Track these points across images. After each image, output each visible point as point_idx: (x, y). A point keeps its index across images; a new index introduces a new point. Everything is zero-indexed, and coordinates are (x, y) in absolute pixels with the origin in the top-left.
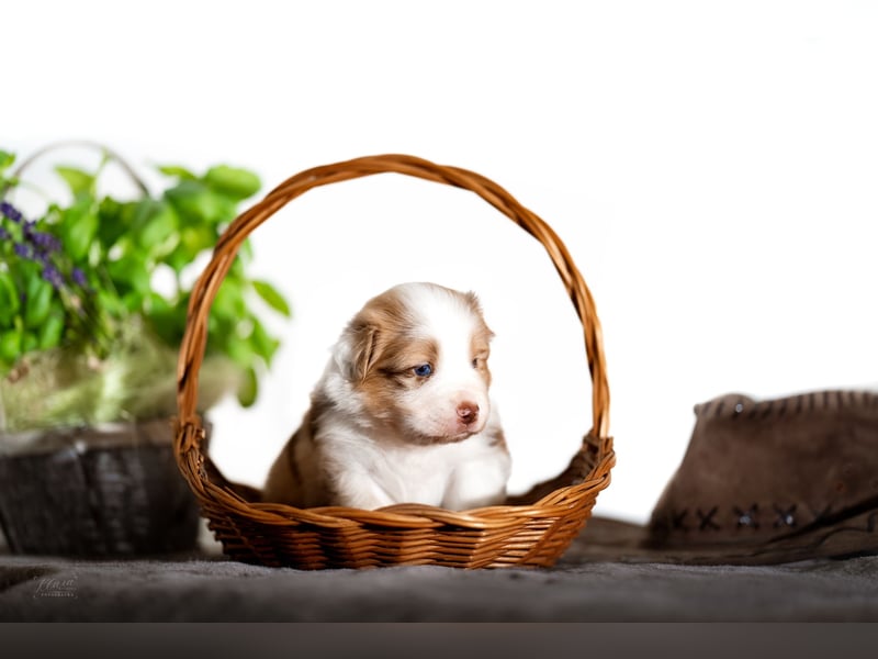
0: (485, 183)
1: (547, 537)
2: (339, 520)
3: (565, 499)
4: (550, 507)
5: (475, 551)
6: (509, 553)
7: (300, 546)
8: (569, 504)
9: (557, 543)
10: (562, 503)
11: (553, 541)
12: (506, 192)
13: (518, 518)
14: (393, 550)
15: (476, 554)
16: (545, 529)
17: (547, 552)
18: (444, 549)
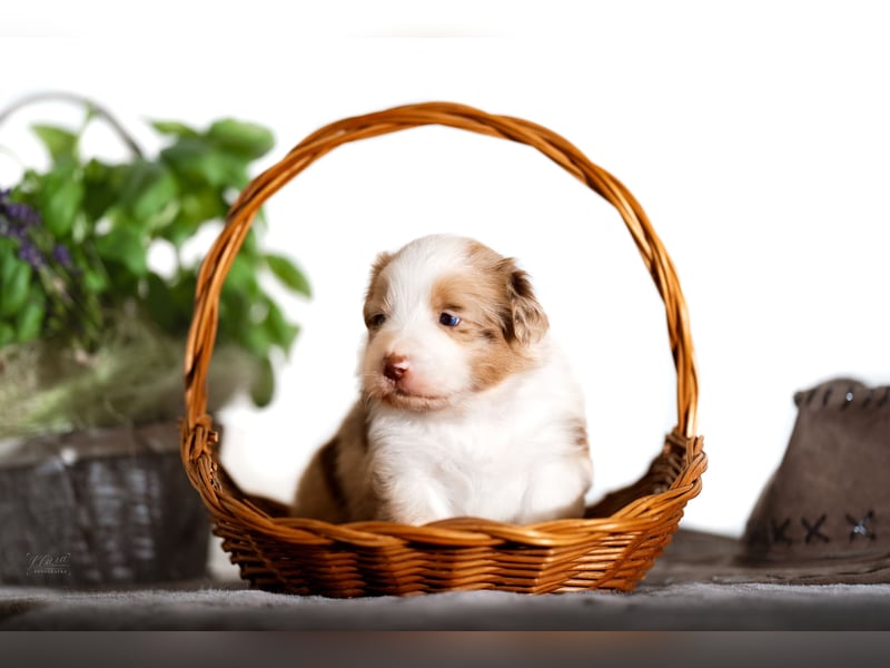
0: (547, 137)
1: (626, 556)
3: (647, 510)
4: (631, 520)
5: (541, 573)
6: (581, 575)
7: (334, 569)
8: (653, 516)
9: (638, 563)
10: (645, 515)
11: (633, 560)
13: (592, 533)
14: (444, 573)
15: (543, 577)
16: (625, 546)
17: (626, 573)
18: (504, 571)
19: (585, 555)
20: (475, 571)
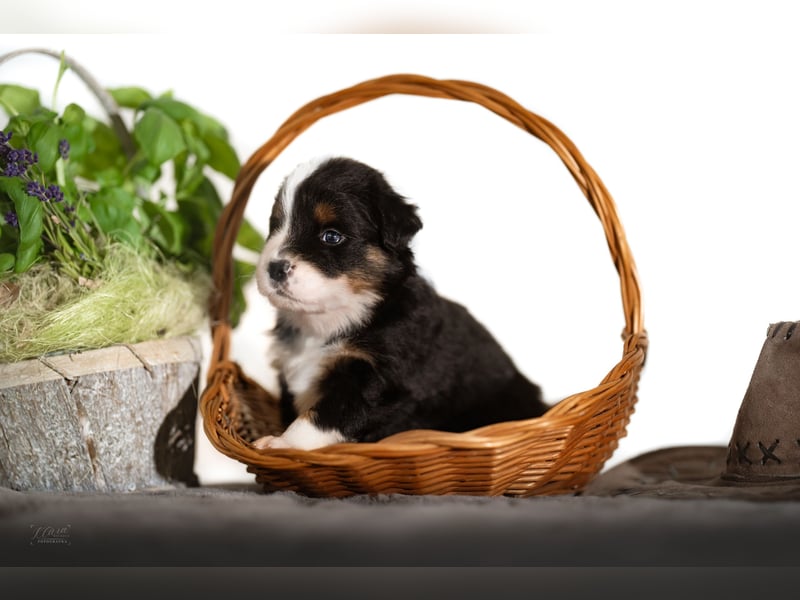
0: (487, 93)
1: (570, 446)
2: (345, 456)
3: (575, 406)
4: (560, 417)
5: (495, 469)
6: (533, 466)
7: (320, 484)
8: (580, 411)
9: (589, 449)
10: (573, 411)
11: (580, 448)
12: (513, 101)
13: (527, 432)
14: (410, 478)
15: (498, 472)
16: (565, 438)
17: (580, 459)
18: (463, 471)
19: (531, 449)
20: (436, 474)
